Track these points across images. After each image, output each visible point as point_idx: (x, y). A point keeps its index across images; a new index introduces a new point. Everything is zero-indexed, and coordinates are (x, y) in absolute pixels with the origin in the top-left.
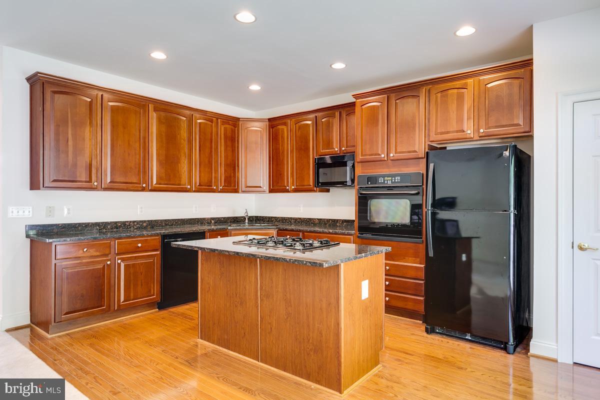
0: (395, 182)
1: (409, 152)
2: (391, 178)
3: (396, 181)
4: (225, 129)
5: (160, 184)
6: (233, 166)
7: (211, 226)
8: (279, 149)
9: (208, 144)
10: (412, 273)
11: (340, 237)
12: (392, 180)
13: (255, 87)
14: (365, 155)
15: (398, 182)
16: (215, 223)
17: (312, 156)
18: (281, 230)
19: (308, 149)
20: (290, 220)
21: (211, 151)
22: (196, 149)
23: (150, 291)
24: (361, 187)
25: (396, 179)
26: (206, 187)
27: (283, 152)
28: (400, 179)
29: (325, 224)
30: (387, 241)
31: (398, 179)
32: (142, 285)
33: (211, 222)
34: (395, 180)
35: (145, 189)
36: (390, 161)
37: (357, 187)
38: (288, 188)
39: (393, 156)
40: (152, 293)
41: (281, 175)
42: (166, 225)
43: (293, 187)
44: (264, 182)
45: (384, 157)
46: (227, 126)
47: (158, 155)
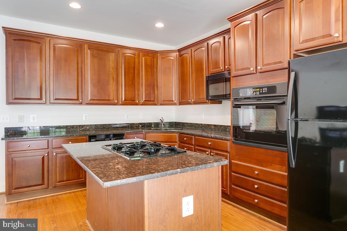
0: (263, 93)
1: (275, 63)
2: (258, 90)
3: (264, 91)
4: (146, 60)
5: (94, 100)
6: (152, 86)
7: (139, 129)
8: (184, 71)
9: (132, 71)
10: (278, 180)
11: (220, 141)
12: (260, 91)
13: (160, 25)
14: (238, 70)
15: (265, 93)
16: (142, 126)
17: (205, 74)
18: (181, 134)
19: (202, 69)
20: (195, 125)
21: (134, 76)
22: (122, 75)
23: (79, 175)
24: (235, 99)
25: (264, 90)
26: (130, 101)
27: (187, 74)
28: (267, 90)
29: (219, 129)
30: (256, 147)
31: (265, 90)
32: (73, 171)
33: (139, 126)
34: (262, 91)
35: (82, 104)
36: (258, 74)
37: (232, 99)
38: (189, 101)
39: (261, 69)
40: (81, 177)
41: (185, 91)
42: (104, 128)
43: (193, 100)
44: (175, 97)
45: (253, 70)
46: (148, 57)
47: (92, 79)
